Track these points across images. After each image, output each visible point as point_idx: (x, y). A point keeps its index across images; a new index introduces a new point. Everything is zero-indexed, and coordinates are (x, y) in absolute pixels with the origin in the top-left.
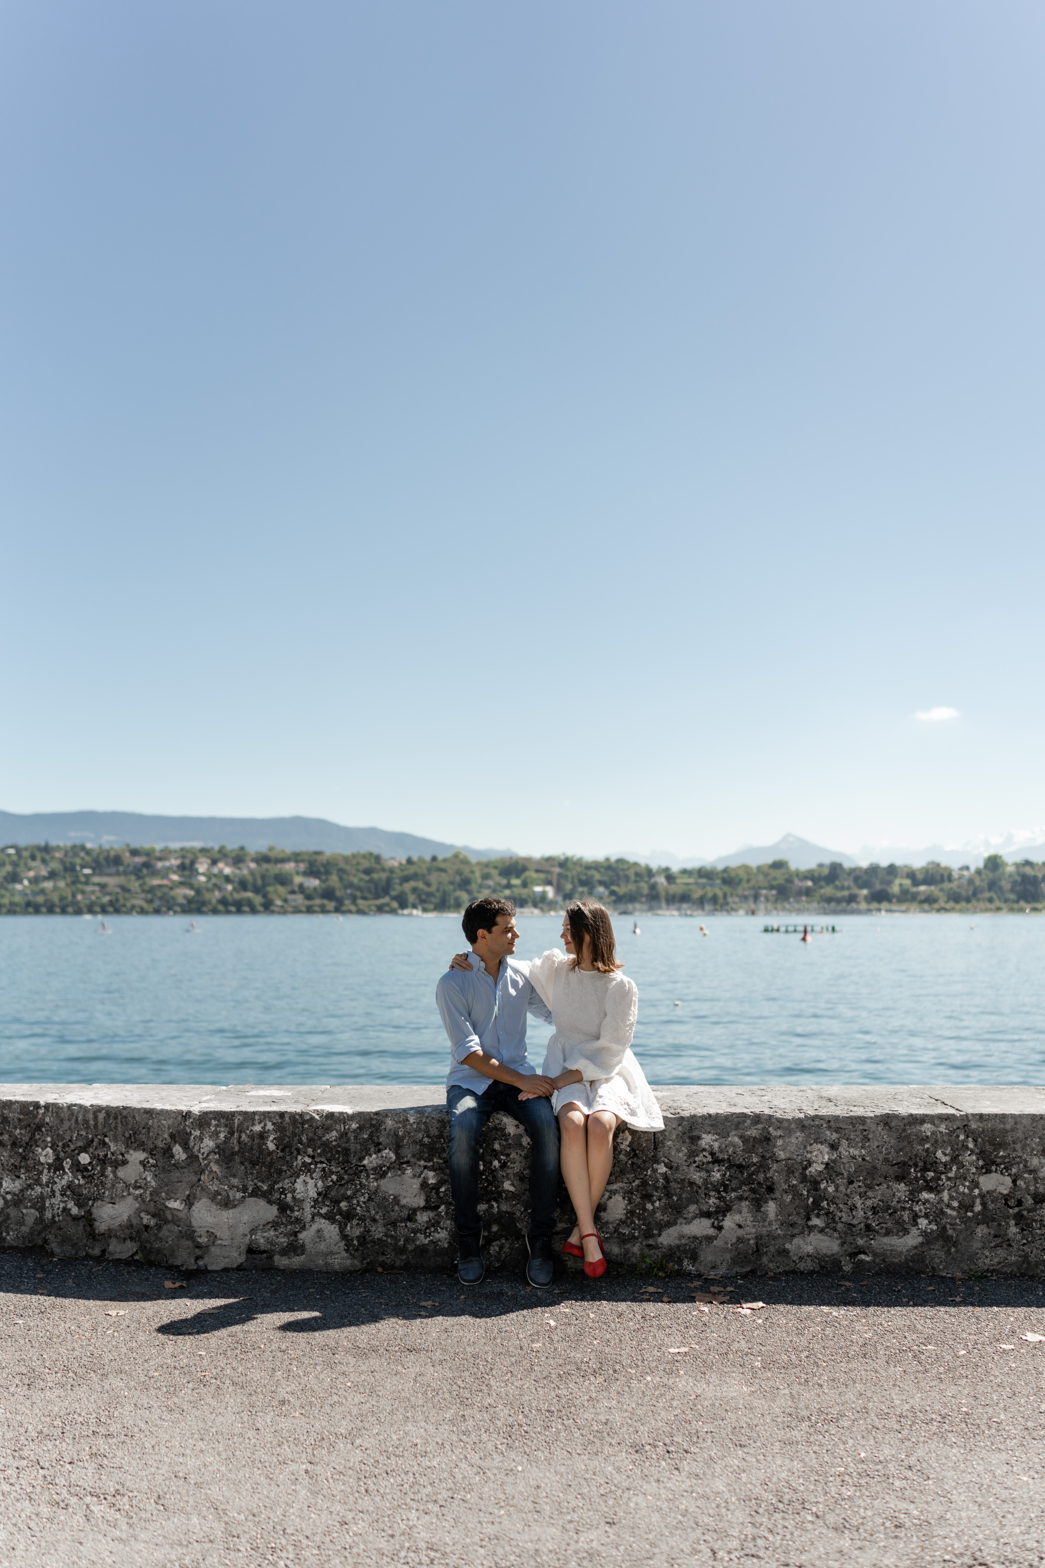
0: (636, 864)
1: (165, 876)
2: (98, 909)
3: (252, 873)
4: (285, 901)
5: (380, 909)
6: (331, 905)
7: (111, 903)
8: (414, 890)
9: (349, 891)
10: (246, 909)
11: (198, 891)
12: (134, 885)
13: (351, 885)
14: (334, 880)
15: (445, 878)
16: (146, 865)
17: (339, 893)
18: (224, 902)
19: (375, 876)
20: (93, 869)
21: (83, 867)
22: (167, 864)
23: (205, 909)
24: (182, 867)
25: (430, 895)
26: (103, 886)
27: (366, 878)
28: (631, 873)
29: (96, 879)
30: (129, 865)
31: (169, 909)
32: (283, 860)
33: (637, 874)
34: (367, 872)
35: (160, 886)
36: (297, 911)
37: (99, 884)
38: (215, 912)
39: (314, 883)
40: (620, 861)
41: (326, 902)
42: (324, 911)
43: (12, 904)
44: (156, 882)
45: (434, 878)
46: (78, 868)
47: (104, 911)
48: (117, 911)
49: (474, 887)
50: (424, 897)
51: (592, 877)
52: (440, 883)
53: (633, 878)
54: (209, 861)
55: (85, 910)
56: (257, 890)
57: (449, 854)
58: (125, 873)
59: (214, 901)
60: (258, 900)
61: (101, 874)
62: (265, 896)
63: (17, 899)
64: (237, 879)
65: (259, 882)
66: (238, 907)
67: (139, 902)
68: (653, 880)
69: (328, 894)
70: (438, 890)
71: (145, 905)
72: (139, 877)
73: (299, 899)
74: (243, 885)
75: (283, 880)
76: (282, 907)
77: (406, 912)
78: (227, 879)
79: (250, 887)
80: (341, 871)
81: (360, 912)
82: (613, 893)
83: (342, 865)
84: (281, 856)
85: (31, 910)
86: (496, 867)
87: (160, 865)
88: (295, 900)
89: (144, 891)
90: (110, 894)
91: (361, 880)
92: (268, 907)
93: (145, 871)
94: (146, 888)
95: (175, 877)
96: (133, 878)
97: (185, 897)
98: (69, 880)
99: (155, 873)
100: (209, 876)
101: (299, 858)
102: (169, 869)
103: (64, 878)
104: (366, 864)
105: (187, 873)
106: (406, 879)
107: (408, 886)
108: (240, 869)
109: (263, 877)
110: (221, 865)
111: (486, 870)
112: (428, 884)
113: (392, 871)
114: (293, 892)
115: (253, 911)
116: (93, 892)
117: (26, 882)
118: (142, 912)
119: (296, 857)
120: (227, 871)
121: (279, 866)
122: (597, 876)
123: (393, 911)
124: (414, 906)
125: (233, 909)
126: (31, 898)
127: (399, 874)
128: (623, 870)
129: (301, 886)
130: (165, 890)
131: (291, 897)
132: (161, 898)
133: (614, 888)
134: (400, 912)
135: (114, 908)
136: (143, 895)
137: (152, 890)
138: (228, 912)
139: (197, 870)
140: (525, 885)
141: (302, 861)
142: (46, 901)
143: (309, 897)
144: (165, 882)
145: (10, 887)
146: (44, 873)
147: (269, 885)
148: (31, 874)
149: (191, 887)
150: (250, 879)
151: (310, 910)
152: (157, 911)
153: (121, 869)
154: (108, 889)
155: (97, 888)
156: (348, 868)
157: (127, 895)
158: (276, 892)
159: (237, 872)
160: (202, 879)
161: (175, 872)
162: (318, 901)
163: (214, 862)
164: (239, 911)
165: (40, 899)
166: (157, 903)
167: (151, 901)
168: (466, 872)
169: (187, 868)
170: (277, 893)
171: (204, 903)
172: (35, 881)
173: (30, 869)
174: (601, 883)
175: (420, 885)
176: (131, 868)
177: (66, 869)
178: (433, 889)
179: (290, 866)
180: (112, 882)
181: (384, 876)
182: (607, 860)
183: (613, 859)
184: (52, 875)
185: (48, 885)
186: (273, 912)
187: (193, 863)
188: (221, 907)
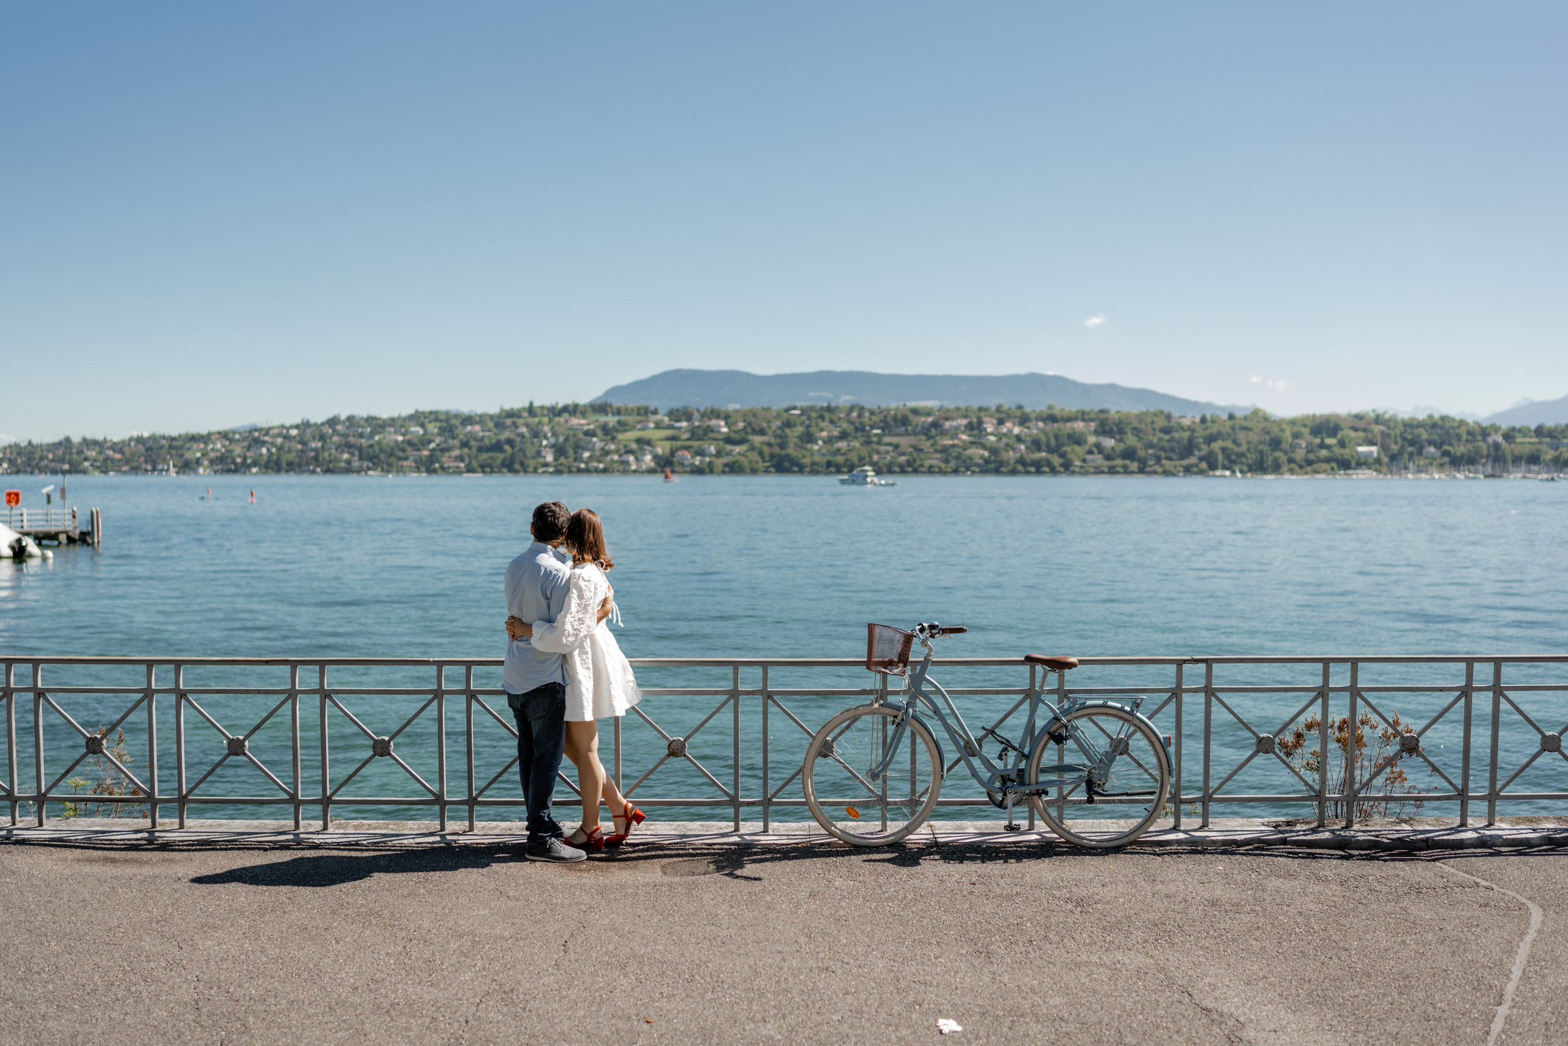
0: (1462, 423)
1: (954, 436)
2: (897, 469)
3: (1043, 431)
4: (1084, 461)
5: (1188, 470)
6: (1134, 466)
7: (909, 463)
8: (1224, 450)
9: (1151, 451)
10: (1046, 469)
11: (994, 451)
12: (926, 445)
13: (1151, 446)
14: (1131, 440)
15: (1254, 437)
16: (935, 425)
17: (1141, 453)
18: (1022, 461)
19: (1176, 435)
20: (883, 429)
21: (873, 427)
22: (954, 423)
23: (1003, 469)
24: (970, 427)
25: (1241, 455)
26: (896, 447)
27: (1167, 437)
28: (1463, 431)
29: (887, 439)
30: (917, 425)
31: (968, 470)
32: (1069, 420)
33: (1469, 433)
34: (1166, 431)
35: (953, 446)
36: (1098, 471)
37: (890, 444)
38: (1014, 472)
39: (1109, 443)
40: (1443, 418)
41: (1128, 462)
42: (1127, 472)
43: (813, 464)
44: (948, 442)
45: (1242, 436)
46: (868, 428)
47: (903, 471)
48: (916, 471)
49: (1284, 446)
50: (1234, 457)
51: (1419, 436)
52: (1249, 443)
53: (1464, 437)
54: (995, 421)
55: (885, 470)
56: (1050, 450)
57: (1248, 413)
58: (915, 433)
59: (1012, 461)
60: (1056, 460)
61: (890, 435)
62: (1063, 455)
63: (818, 459)
64: (1028, 439)
65: (1053, 442)
66: (1039, 468)
67: (935, 461)
68: (1490, 440)
69: (1129, 454)
70: (1249, 450)
71: (943, 465)
72: (929, 438)
73: (1098, 459)
74: (1036, 445)
75: (1077, 439)
76: (1082, 467)
77: (1218, 473)
78: (1019, 439)
79: (1043, 447)
80: (1137, 431)
81: (1167, 473)
82: (1446, 454)
83: (1136, 424)
84: (1066, 415)
85: (832, 469)
86: (1305, 426)
87: (947, 424)
88: (1093, 461)
89: (936, 451)
90: (904, 454)
91: (1160, 439)
92: (1067, 467)
93: (933, 431)
94: (939, 448)
95: (964, 437)
96: (923, 437)
97: (982, 457)
98: (862, 439)
99: (944, 433)
100: (1000, 436)
101: (1086, 417)
102: (957, 428)
103: (856, 438)
104: (1161, 422)
105: (975, 432)
106: (1210, 439)
107: (1216, 446)
108: (1028, 428)
109: (1056, 437)
110: (1009, 425)
111: (1296, 429)
112: (1235, 442)
113: (1192, 430)
114: (1090, 452)
115: (1054, 471)
116: (887, 452)
117: (820, 443)
118: (942, 472)
119: (1084, 416)
120: (1017, 430)
121: (1069, 425)
122: (1425, 436)
123: (1202, 472)
124: (1225, 468)
125: (1033, 469)
126: (830, 458)
127: (1200, 432)
128: (1454, 428)
129: (1098, 446)
130: (960, 450)
131: (1089, 457)
132: (957, 458)
133: (1446, 447)
134: (1211, 473)
135: (911, 468)
136: (939, 456)
137: (944, 450)
138: (1028, 473)
139: (985, 430)
140: (1342, 444)
141: (1092, 420)
142: (846, 461)
143: (1108, 458)
144: (956, 442)
145: (809, 446)
146: (836, 433)
147: (1063, 445)
148: (824, 434)
149: (984, 447)
150: (1043, 439)
151: (1112, 471)
152: (955, 472)
153: (910, 428)
154: (902, 449)
155: (890, 448)
156: (1143, 426)
157: (922, 455)
158: (1073, 451)
159: (1026, 430)
160: (993, 438)
161: (963, 432)
162: (1119, 462)
163: (1001, 422)
164: (1039, 472)
165: (840, 459)
166: (953, 464)
167: (947, 461)
168: (1275, 430)
169: (975, 428)
170: (1075, 452)
171: (1002, 464)
172: (829, 441)
173: (822, 430)
174: (1430, 442)
175: (1229, 444)
176: (919, 428)
177: (857, 430)
178: (1244, 448)
179: (1079, 425)
180: (904, 441)
181: (1186, 435)
182: (1431, 417)
183: (1437, 416)
184: (844, 436)
185: (842, 445)
186: (1073, 472)
187: (980, 422)
188: (1020, 468)
